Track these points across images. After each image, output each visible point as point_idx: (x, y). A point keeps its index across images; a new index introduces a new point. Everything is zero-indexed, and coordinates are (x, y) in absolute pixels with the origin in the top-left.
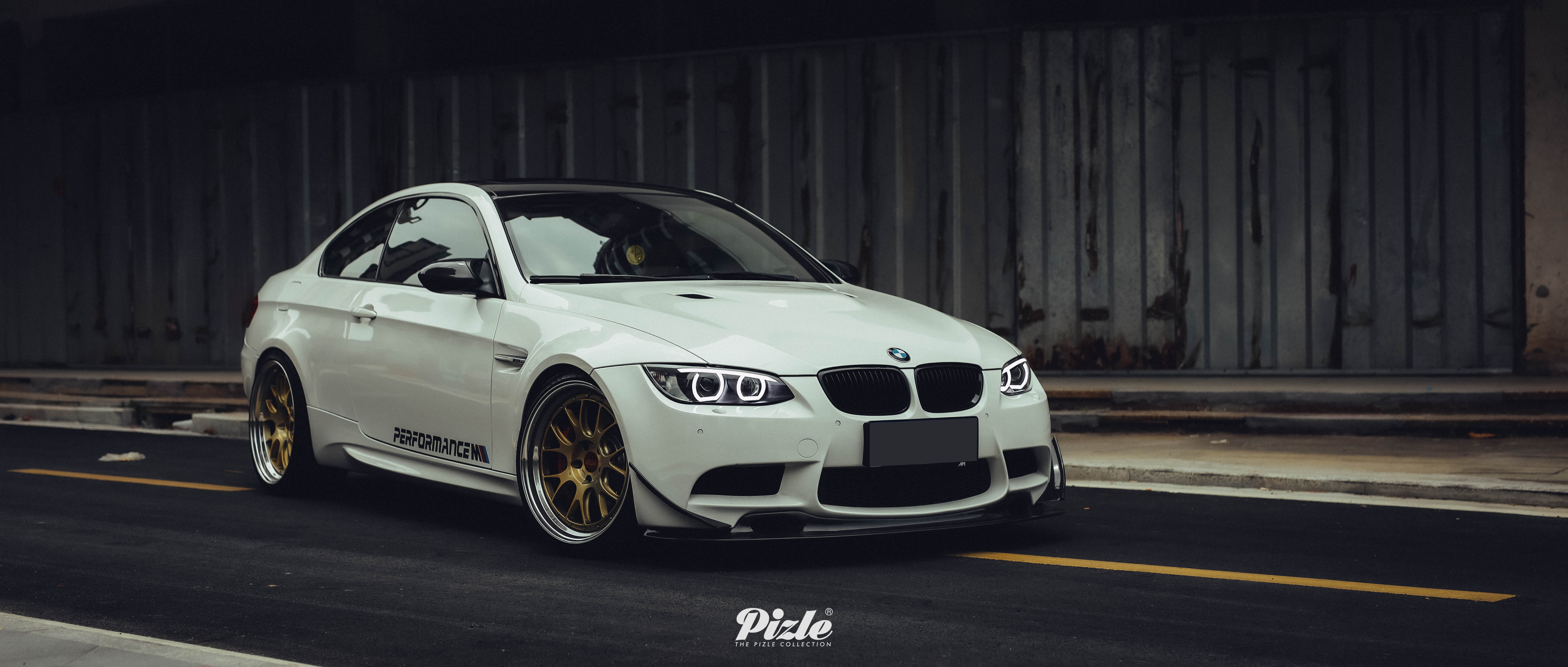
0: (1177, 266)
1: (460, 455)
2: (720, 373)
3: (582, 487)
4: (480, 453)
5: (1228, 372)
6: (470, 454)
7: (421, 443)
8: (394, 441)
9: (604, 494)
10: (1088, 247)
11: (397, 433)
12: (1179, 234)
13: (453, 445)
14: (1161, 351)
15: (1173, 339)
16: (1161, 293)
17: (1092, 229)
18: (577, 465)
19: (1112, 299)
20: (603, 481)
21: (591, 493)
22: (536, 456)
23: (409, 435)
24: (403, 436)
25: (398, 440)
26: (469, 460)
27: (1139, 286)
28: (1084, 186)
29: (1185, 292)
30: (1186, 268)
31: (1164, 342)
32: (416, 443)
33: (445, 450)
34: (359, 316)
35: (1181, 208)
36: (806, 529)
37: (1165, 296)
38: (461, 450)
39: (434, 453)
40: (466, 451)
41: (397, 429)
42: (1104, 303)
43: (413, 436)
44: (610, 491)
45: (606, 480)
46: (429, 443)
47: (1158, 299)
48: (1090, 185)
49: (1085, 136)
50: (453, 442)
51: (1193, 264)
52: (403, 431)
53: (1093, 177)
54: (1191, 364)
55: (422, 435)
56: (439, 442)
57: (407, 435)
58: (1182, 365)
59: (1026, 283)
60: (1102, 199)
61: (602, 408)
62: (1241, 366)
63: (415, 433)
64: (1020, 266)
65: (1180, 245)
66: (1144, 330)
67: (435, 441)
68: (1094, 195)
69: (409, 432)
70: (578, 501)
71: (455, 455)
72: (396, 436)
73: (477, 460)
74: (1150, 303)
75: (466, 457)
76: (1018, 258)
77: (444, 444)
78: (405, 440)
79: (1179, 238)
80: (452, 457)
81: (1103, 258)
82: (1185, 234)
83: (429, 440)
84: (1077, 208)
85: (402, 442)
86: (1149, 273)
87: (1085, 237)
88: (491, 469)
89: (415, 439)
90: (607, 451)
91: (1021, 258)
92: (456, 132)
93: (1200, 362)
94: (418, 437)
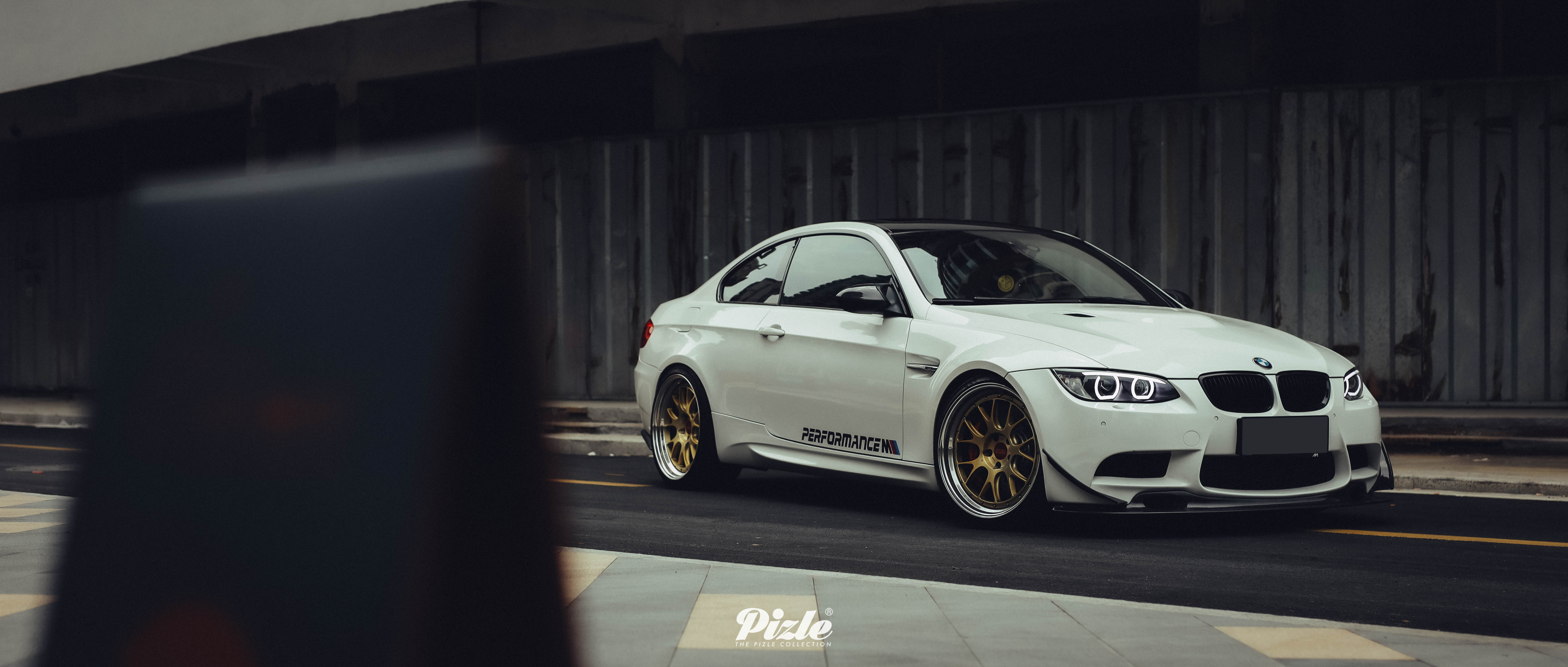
0: (1424, 306)
1: (870, 449)
2: (1116, 376)
3: (994, 472)
4: (891, 446)
5: (1471, 404)
6: (880, 448)
7: (831, 440)
8: (803, 439)
9: (1014, 478)
10: (1341, 289)
11: (806, 432)
12: (1426, 277)
13: (863, 441)
14: (1408, 385)
15: (1420, 374)
16: (1409, 331)
17: (1345, 272)
18: (988, 453)
19: (1362, 337)
20: (1012, 466)
21: (1002, 476)
22: (950, 445)
23: (818, 434)
24: (811, 435)
25: (806, 438)
26: (880, 453)
27: (1387, 325)
28: (1337, 234)
29: (1431, 330)
30: (1432, 308)
31: (1411, 376)
32: (825, 441)
33: (855, 445)
34: (766, 334)
35: (1428, 254)
36: (1189, 506)
37: (1412, 334)
38: (872, 444)
39: (844, 448)
40: (876, 445)
41: (805, 429)
42: (1355, 340)
43: (822, 434)
44: (1019, 475)
45: (1014, 465)
46: (839, 440)
47: (1405, 336)
48: (1343, 233)
49: (1339, 189)
50: (863, 438)
51: (1439, 305)
52: (812, 430)
53: (1346, 224)
54: (1437, 396)
55: (832, 433)
56: (849, 439)
57: (815, 433)
58: (1427, 397)
59: (1282, 321)
60: (1354, 246)
61: (1013, 405)
62: (1483, 398)
63: (825, 432)
64: (1277, 306)
65: (1427, 287)
66: (1392, 365)
67: (845, 438)
68: (1346, 241)
69: (818, 431)
70: (990, 483)
71: (865, 449)
72: (804, 435)
73: (887, 452)
74: (1398, 341)
75: (877, 450)
76: (1275, 298)
77: (853, 440)
78: (814, 438)
79: (1426, 281)
80: (862, 451)
81: (1354, 299)
82: (1432, 278)
83: (839, 437)
84: (1331, 254)
85: (810, 440)
86: (1398, 312)
87: (1337, 280)
88: (902, 460)
89: (824, 437)
90: (1016, 442)
91: (1278, 299)
92: (748, 184)
93: (1445, 394)
94: (827, 435)
